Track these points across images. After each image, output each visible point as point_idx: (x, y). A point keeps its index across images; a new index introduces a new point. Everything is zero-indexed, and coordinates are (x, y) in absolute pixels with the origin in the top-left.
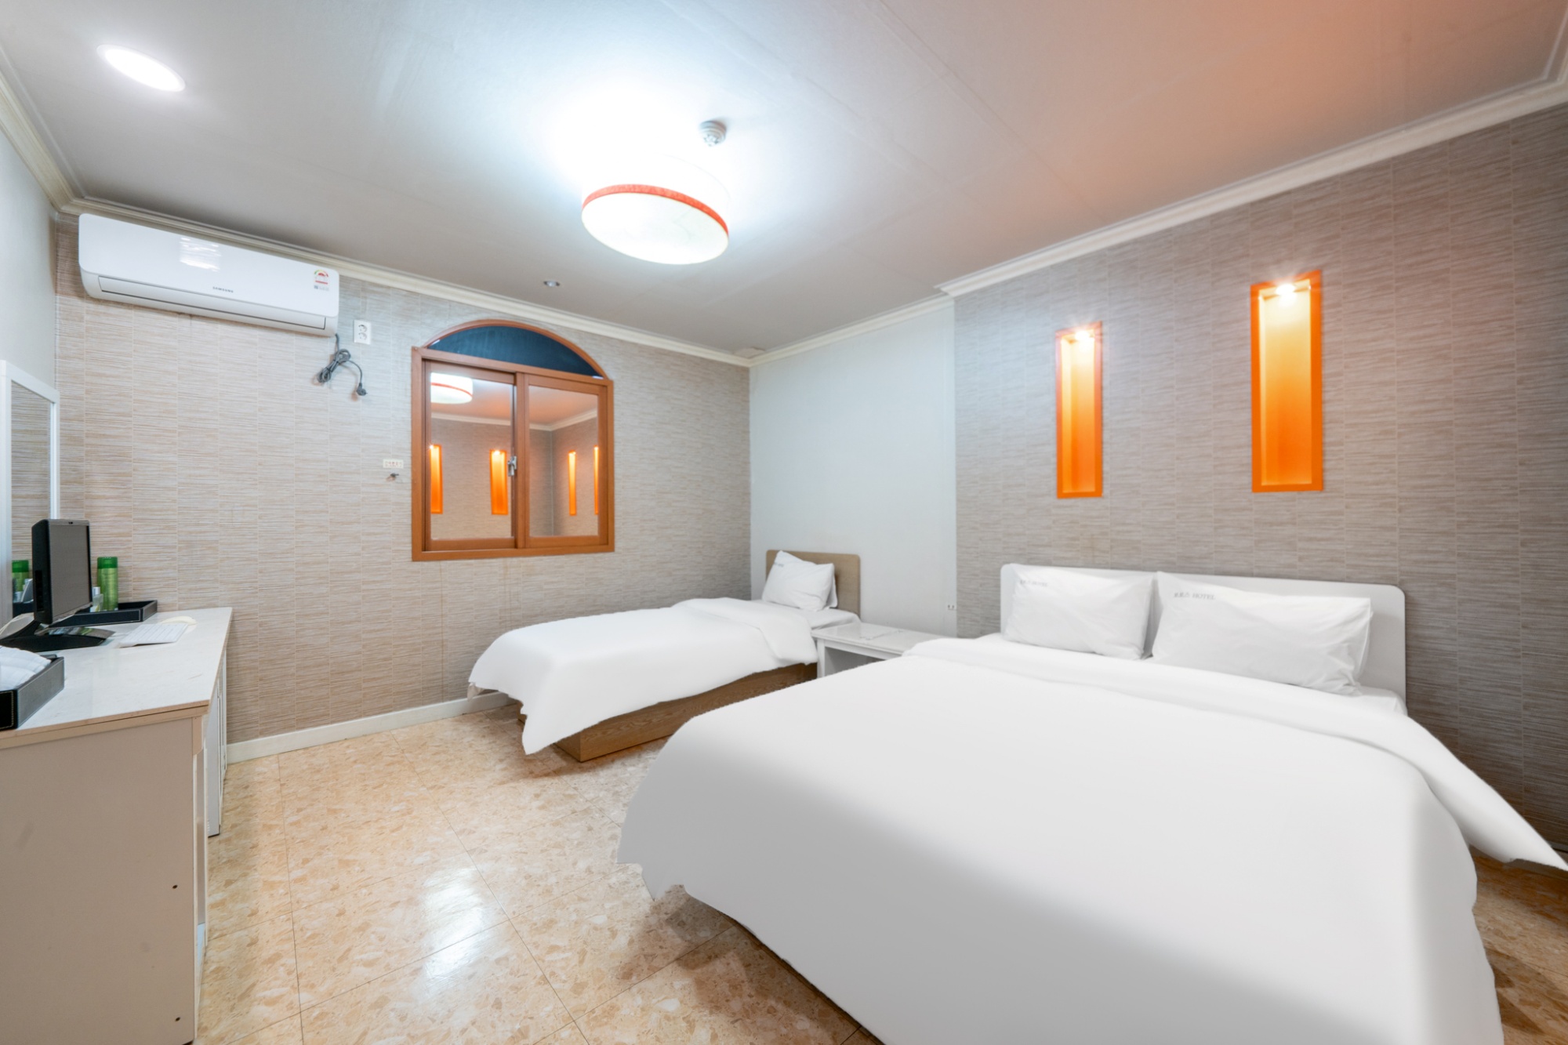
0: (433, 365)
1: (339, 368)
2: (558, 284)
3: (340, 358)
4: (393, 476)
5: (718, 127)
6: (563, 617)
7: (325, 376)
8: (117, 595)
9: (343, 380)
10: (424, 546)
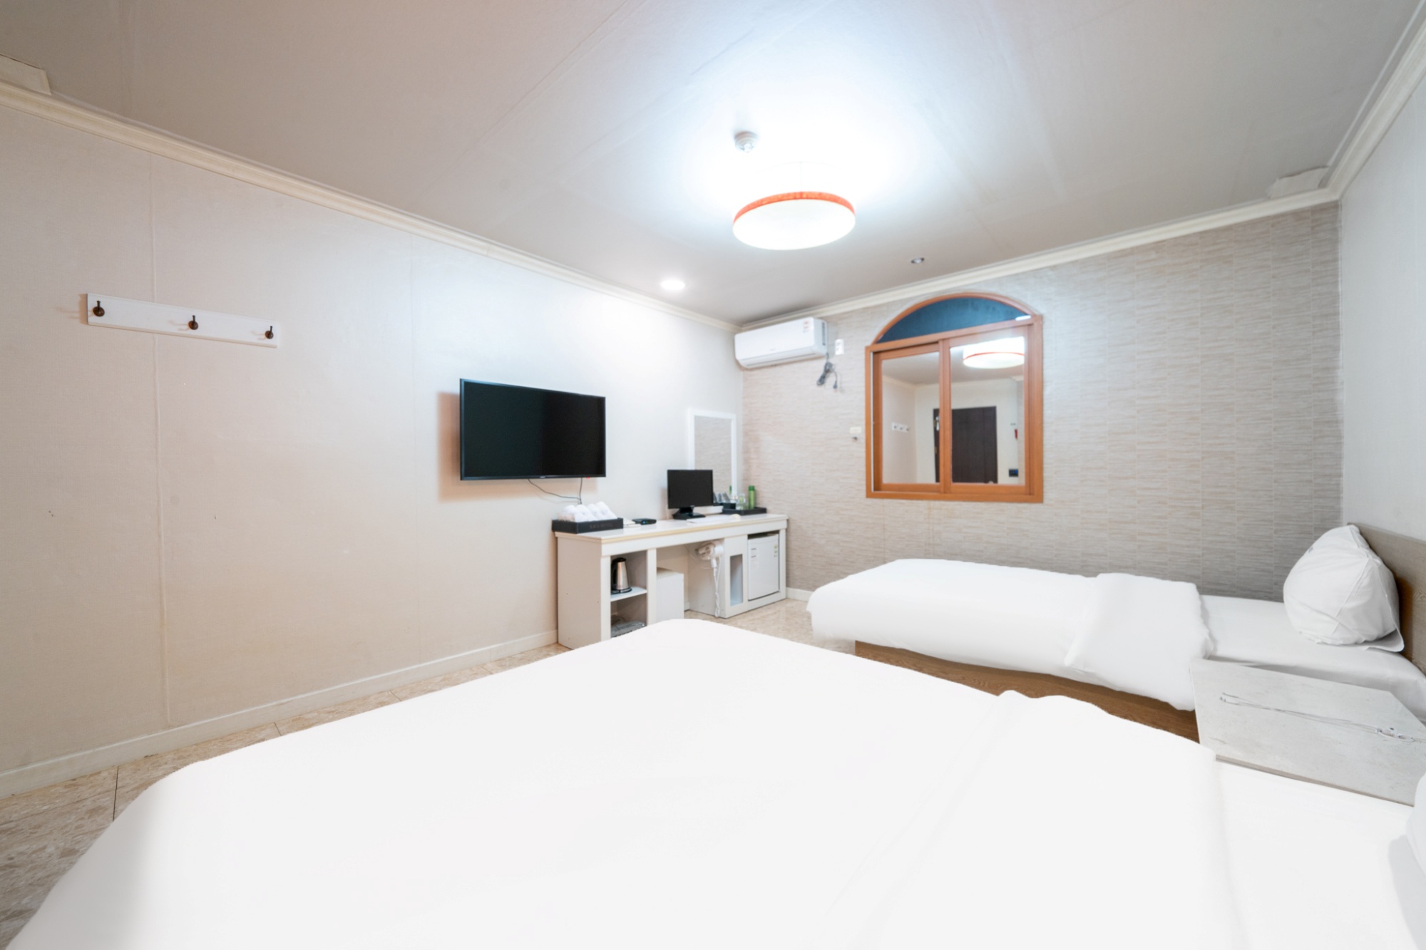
0: (882, 355)
1: (828, 374)
2: (923, 259)
3: (828, 370)
4: (856, 438)
5: (742, 136)
6: (982, 562)
7: (822, 380)
8: (755, 503)
9: (830, 380)
10: (877, 487)
